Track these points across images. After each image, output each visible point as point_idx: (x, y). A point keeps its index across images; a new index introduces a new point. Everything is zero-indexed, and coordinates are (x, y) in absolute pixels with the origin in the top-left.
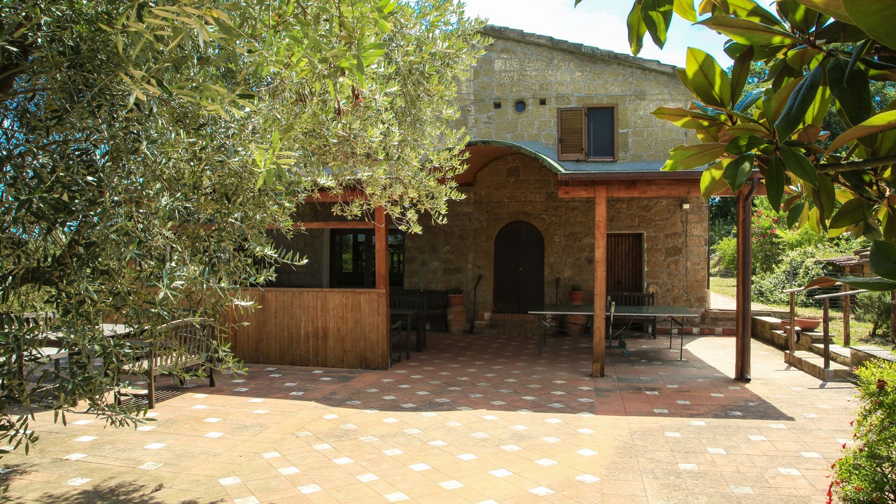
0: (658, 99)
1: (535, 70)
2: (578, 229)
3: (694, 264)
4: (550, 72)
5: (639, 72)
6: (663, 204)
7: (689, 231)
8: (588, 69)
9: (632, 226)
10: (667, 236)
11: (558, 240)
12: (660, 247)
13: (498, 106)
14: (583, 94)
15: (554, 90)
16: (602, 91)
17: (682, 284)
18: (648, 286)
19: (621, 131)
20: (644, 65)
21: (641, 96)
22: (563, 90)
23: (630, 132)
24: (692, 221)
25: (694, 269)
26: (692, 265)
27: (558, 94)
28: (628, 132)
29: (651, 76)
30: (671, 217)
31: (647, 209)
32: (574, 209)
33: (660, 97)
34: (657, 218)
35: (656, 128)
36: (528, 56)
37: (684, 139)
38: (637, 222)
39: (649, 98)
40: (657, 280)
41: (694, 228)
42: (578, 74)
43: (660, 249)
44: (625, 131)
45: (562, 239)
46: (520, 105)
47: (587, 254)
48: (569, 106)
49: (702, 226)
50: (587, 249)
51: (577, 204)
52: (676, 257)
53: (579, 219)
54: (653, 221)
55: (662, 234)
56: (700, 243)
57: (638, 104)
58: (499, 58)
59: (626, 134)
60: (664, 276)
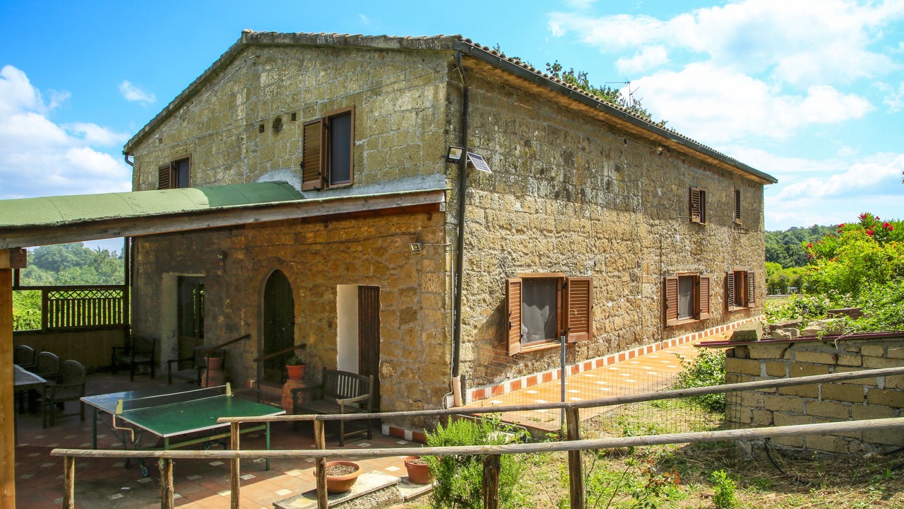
0: (394, 91)
1: (289, 79)
2: (320, 280)
3: (430, 336)
4: (300, 78)
5: (376, 55)
6: (397, 245)
7: (424, 285)
8: (331, 65)
9: (366, 277)
10: (402, 292)
11: (303, 295)
12: (393, 308)
13: (262, 129)
14: (326, 101)
15: (302, 100)
16: (341, 92)
17: (417, 366)
18: (382, 365)
19: (358, 143)
20: (372, 45)
21: (376, 90)
22: (310, 98)
23: (365, 144)
24: (428, 270)
25: (430, 344)
26: (428, 339)
27: (306, 104)
28: (363, 142)
29: (388, 58)
30: (406, 264)
31: (381, 251)
32: (317, 253)
33: (396, 86)
34: (391, 266)
35: (392, 132)
36: (285, 62)
37: (421, 144)
38: (372, 271)
39: (384, 90)
40: (390, 358)
41: (430, 280)
42: (323, 73)
43: (394, 312)
44: (361, 142)
45: (307, 293)
46: (277, 124)
47: (327, 314)
48: (314, 118)
49: (438, 277)
50: (328, 308)
51: (318, 247)
52: (411, 325)
53: (321, 267)
54: (388, 269)
55: (396, 290)
56: (437, 304)
57: (374, 102)
58: (264, 70)
59: (361, 147)
60: (398, 352)
